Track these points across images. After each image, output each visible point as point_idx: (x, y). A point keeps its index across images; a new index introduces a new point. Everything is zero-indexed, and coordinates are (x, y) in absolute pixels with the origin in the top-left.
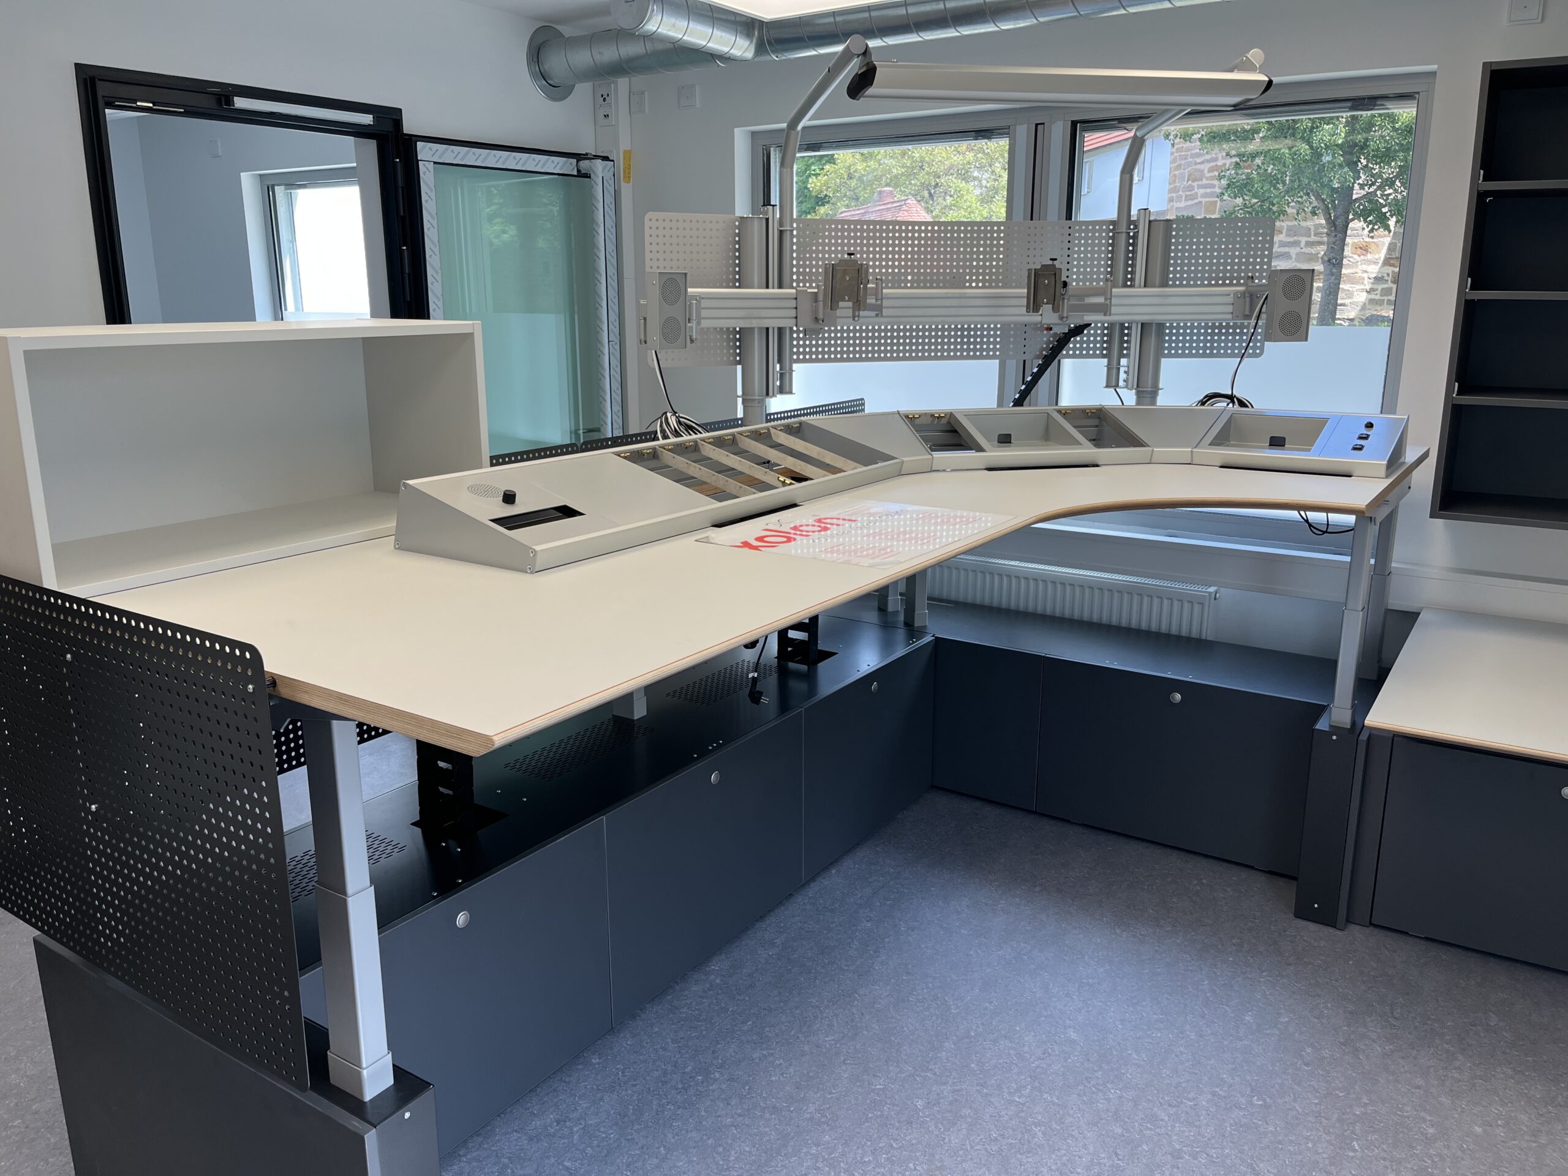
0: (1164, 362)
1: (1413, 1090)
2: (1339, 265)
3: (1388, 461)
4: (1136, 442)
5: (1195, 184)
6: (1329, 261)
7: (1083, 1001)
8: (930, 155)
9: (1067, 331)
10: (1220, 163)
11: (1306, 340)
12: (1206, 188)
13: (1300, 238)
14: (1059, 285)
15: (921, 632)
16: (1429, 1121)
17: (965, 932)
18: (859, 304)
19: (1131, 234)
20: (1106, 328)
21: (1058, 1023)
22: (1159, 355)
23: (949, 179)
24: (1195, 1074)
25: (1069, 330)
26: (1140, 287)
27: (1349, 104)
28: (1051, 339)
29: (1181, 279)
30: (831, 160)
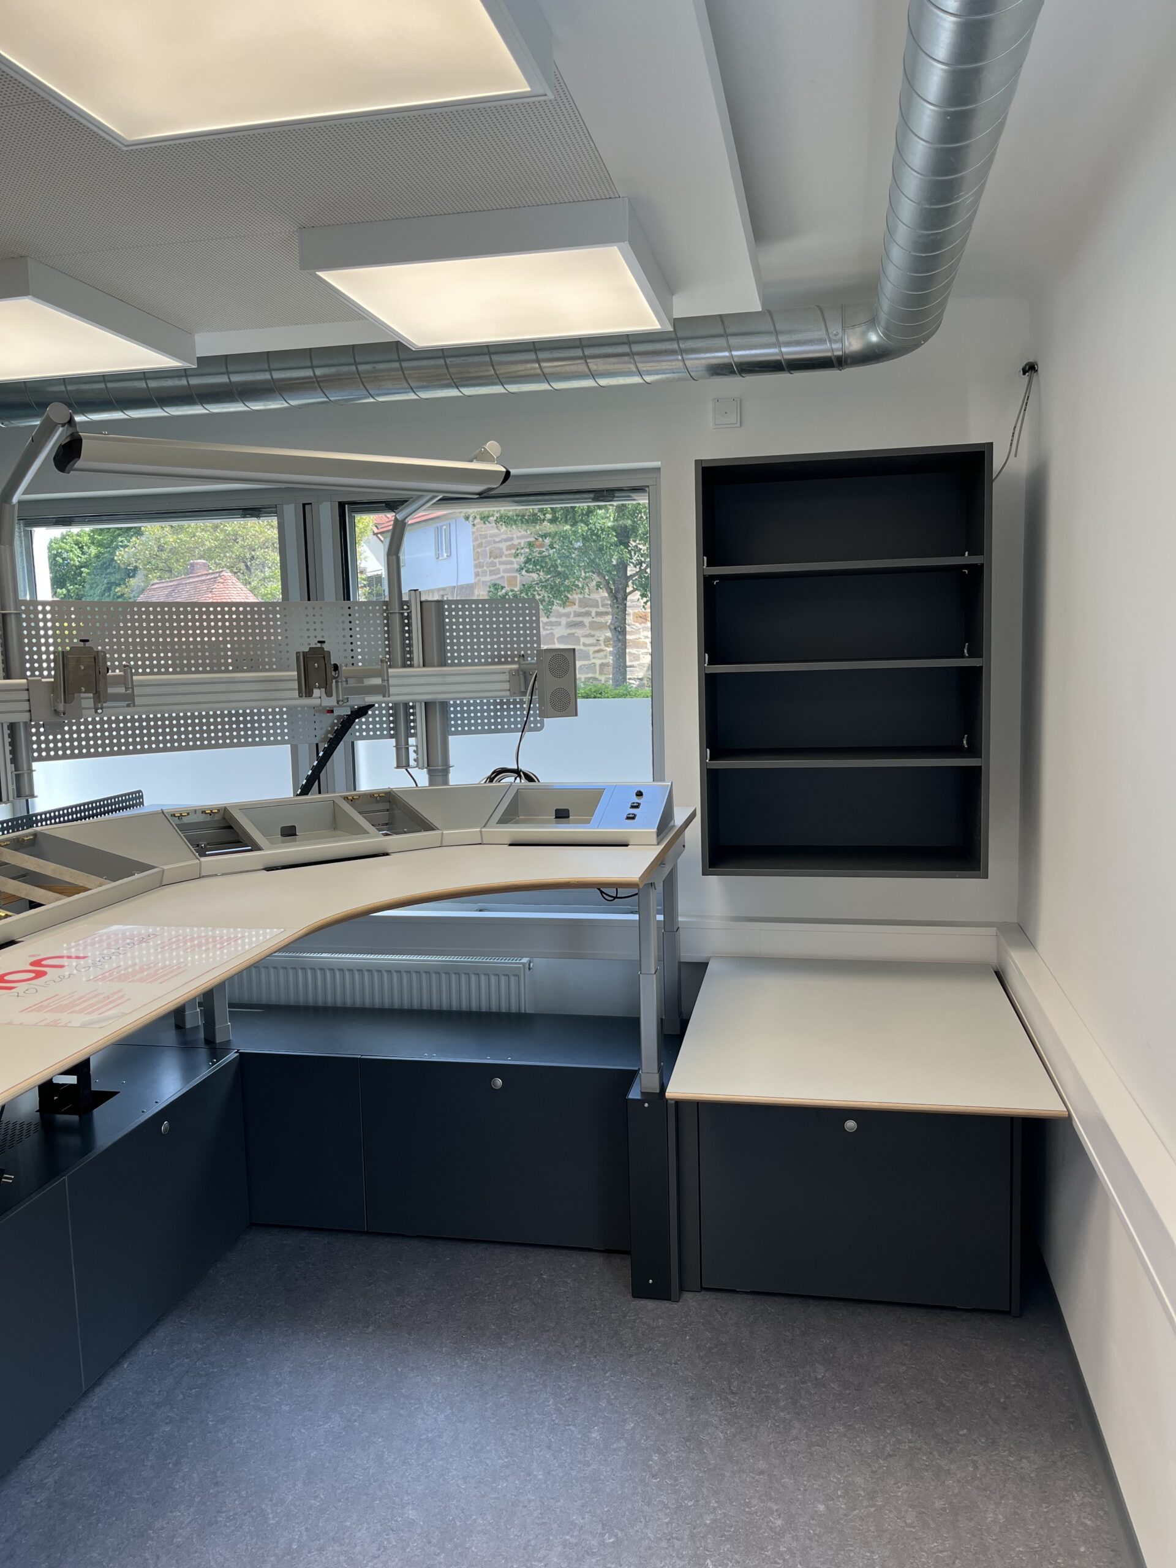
0: (451, 739)
1: (757, 1477)
2: (623, 632)
3: (658, 828)
4: (427, 827)
5: (497, 560)
6: (615, 629)
7: (422, 1464)
8: (244, 528)
9: (349, 713)
10: (516, 542)
11: (576, 715)
12: (506, 564)
13: (591, 609)
14: (330, 669)
15: (226, 1048)
16: (777, 1510)
17: (287, 1408)
18: (99, 697)
19: (406, 614)
20: (391, 708)
21: (394, 1503)
22: (446, 733)
23: (265, 552)
24: (545, 1523)
25: (352, 712)
26: (419, 667)
27: (592, 495)
28: (336, 721)
29: (459, 658)
30: (138, 532)
